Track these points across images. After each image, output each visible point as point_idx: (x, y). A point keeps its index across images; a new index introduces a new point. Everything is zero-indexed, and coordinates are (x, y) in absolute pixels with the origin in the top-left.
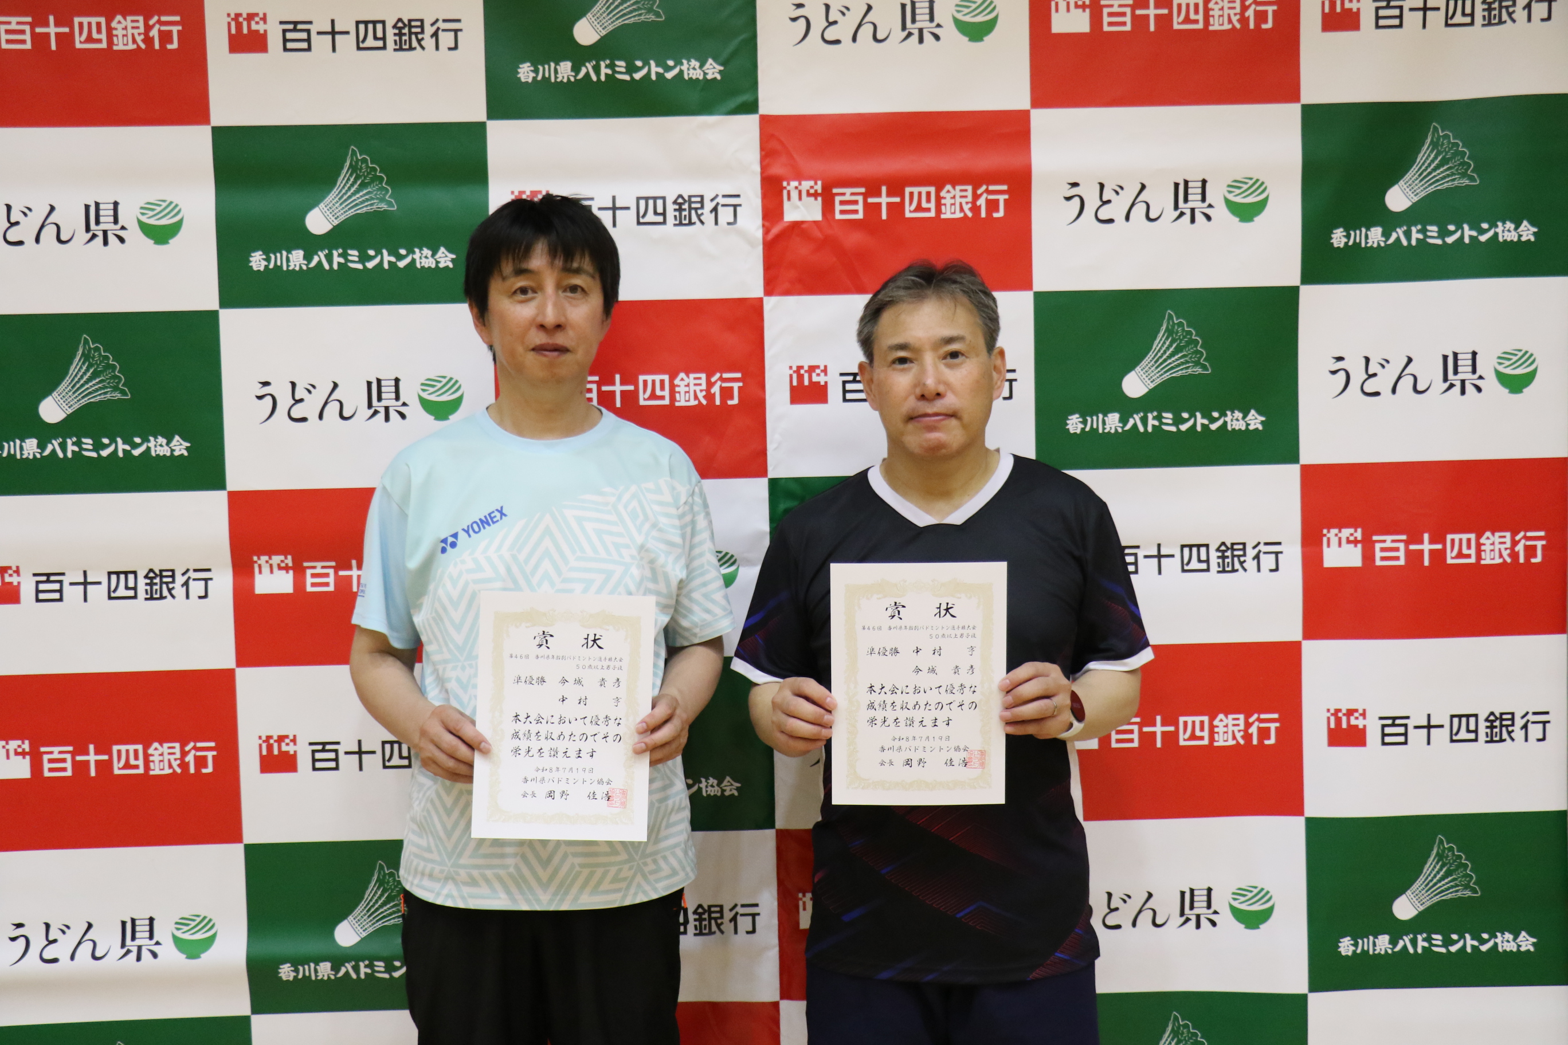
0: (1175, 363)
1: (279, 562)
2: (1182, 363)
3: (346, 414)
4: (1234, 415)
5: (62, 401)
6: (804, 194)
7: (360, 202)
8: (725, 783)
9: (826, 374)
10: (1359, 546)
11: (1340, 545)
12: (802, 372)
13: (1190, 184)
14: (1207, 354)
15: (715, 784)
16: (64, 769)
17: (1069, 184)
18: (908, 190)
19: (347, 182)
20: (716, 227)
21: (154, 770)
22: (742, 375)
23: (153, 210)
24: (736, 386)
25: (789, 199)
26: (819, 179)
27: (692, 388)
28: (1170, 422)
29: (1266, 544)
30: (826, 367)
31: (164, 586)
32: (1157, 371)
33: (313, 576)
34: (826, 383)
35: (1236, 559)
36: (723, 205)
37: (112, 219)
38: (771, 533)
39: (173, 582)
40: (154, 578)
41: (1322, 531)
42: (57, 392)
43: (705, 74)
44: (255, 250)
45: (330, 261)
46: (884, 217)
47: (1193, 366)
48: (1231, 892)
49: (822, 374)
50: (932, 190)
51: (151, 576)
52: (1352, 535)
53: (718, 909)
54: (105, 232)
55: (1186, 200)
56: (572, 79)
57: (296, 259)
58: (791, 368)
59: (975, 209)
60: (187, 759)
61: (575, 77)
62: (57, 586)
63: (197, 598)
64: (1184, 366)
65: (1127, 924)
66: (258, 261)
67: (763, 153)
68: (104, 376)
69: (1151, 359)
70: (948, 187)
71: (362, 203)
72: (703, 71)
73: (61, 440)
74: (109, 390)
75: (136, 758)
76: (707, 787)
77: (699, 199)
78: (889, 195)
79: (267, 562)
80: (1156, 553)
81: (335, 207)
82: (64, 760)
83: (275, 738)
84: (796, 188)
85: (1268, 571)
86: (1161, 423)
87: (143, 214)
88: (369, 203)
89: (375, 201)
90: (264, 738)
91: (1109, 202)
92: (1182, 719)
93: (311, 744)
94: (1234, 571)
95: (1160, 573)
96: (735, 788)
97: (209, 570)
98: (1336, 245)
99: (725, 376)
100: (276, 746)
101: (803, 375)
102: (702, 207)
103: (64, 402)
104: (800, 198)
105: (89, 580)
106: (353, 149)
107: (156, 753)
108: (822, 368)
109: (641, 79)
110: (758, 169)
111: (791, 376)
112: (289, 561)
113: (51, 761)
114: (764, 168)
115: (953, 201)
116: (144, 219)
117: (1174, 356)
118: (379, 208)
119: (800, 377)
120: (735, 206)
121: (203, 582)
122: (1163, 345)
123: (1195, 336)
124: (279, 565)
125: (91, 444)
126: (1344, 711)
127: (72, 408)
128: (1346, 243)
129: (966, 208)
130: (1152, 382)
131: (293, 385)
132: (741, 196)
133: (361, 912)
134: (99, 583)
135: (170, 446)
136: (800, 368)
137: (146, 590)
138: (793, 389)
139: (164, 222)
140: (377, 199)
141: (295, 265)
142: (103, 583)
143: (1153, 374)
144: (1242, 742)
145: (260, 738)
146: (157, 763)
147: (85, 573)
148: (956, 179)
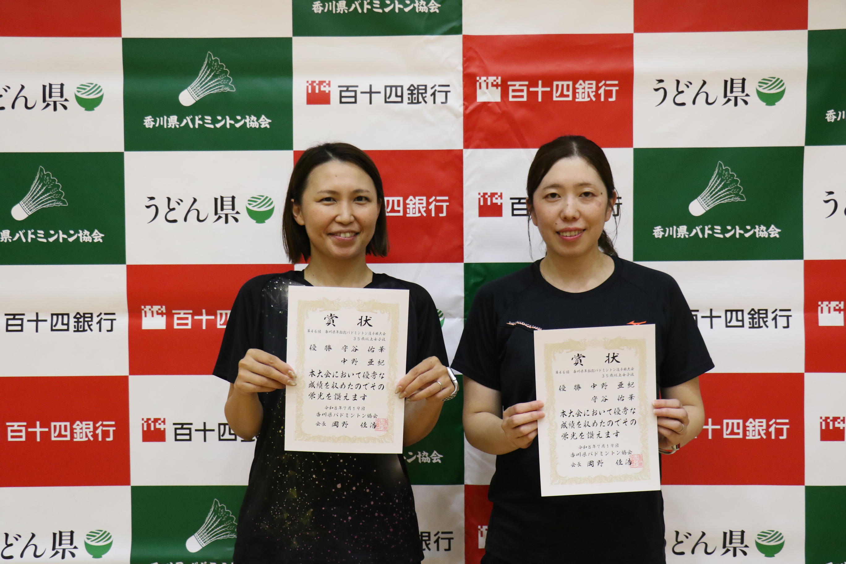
0: (723, 195)
1: (157, 310)
2: (728, 195)
3: (201, 218)
4: (760, 228)
5: (25, 207)
6: (490, 85)
7: (213, 86)
8: (433, 455)
9: (501, 198)
10: (842, 313)
11: (829, 312)
12: (487, 196)
13: (735, 81)
14: (743, 188)
15: (427, 456)
16: (21, 437)
17: (657, 80)
18: (555, 83)
19: (205, 74)
20: (434, 105)
21: (76, 438)
22: (449, 198)
23: (85, 89)
24: (445, 205)
25: (480, 88)
26: (500, 76)
27: (417, 205)
28: (719, 231)
29: (781, 310)
30: (501, 194)
31: (86, 323)
32: (711, 199)
33: (179, 319)
34: (501, 204)
35: (761, 320)
36: (439, 91)
37: (59, 94)
38: (465, 297)
39: (92, 321)
40: (80, 318)
41: (818, 303)
42: (23, 201)
43: (429, 9)
44: (147, 115)
45: (193, 123)
46: (540, 100)
47: (735, 197)
48: (757, 534)
49: (499, 198)
50: (571, 83)
51: (78, 317)
52: (837, 305)
53: (427, 534)
54: (55, 103)
55: (732, 92)
56: (346, 11)
57: (173, 121)
58: (479, 194)
59: (597, 96)
60: (97, 432)
61: (348, 10)
62: (19, 322)
63: (106, 331)
64: (729, 197)
65: (688, 552)
66: (149, 122)
67: (465, 59)
68: (52, 192)
69: (707, 191)
70: (581, 82)
71: (214, 87)
72: (428, 7)
73: (24, 231)
74: (55, 200)
75: (66, 431)
76: (421, 457)
77: (424, 87)
78: (543, 86)
79: (150, 309)
80: (709, 315)
81: (197, 89)
82: (21, 431)
83: (152, 420)
84: (485, 81)
85: (782, 328)
86: (714, 232)
87: (78, 92)
88: (219, 87)
89: (222, 86)
90: (145, 420)
91: (682, 92)
92: (725, 421)
93: (174, 424)
94: (760, 327)
95: (712, 327)
96: (439, 458)
97: (114, 314)
98: (829, 121)
99: (438, 198)
100: (152, 425)
101: (487, 198)
102: (426, 92)
103: (27, 207)
104: (487, 88)
105: (39, 319)
106: (209, 53)
107: (78, 428)
108: (499, 194)
109: (389, 12)
110: (461, 68)
111: (479, 199)
112: (164, 309)
113: (12, 431)
114: (465, 68)
115: (583, 91)
116: (79, 95)
117: (722, 190)
118: (225, 90)
119: (485, 200)
120: (446, 92)
121: (110, 322)
122: (715, 183)
123: (736, 177)
124: (157, 312)
125: (43, 234)
126: (831, 418)
127: (32, 211)
128: (836, 120)
129: (592, 95)
130: (708, 206)
131: (169, 199)
132: (450, 86)
133: (203, 531)
134: (46, 321)
135: (92, 236)
136: (485, 194)
137: (75, 326)
138: (480, 207)
139: (92, 97)
140: (224, 84)
141: (172, 125)
142: (48, 321)
143: (709, 201)
144: (764, 437)
145: (143, 419)
146: (78, 434)
147: (37, 314)
148: (586, 77)
